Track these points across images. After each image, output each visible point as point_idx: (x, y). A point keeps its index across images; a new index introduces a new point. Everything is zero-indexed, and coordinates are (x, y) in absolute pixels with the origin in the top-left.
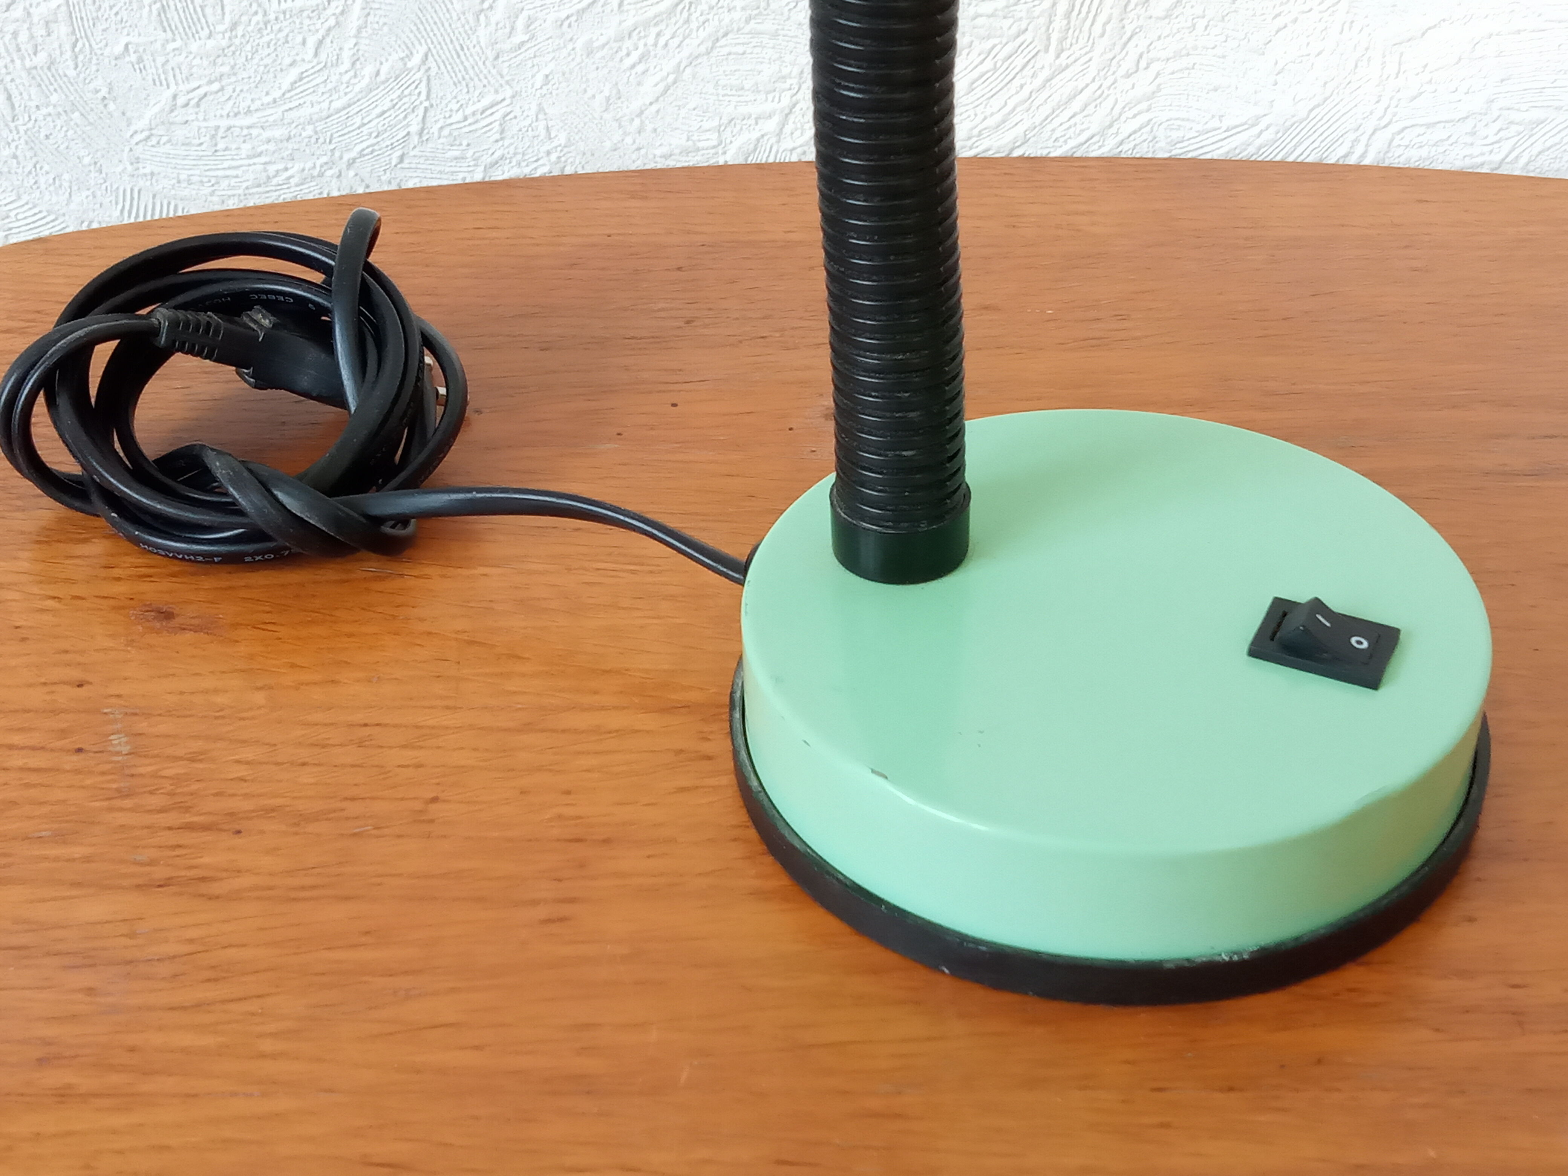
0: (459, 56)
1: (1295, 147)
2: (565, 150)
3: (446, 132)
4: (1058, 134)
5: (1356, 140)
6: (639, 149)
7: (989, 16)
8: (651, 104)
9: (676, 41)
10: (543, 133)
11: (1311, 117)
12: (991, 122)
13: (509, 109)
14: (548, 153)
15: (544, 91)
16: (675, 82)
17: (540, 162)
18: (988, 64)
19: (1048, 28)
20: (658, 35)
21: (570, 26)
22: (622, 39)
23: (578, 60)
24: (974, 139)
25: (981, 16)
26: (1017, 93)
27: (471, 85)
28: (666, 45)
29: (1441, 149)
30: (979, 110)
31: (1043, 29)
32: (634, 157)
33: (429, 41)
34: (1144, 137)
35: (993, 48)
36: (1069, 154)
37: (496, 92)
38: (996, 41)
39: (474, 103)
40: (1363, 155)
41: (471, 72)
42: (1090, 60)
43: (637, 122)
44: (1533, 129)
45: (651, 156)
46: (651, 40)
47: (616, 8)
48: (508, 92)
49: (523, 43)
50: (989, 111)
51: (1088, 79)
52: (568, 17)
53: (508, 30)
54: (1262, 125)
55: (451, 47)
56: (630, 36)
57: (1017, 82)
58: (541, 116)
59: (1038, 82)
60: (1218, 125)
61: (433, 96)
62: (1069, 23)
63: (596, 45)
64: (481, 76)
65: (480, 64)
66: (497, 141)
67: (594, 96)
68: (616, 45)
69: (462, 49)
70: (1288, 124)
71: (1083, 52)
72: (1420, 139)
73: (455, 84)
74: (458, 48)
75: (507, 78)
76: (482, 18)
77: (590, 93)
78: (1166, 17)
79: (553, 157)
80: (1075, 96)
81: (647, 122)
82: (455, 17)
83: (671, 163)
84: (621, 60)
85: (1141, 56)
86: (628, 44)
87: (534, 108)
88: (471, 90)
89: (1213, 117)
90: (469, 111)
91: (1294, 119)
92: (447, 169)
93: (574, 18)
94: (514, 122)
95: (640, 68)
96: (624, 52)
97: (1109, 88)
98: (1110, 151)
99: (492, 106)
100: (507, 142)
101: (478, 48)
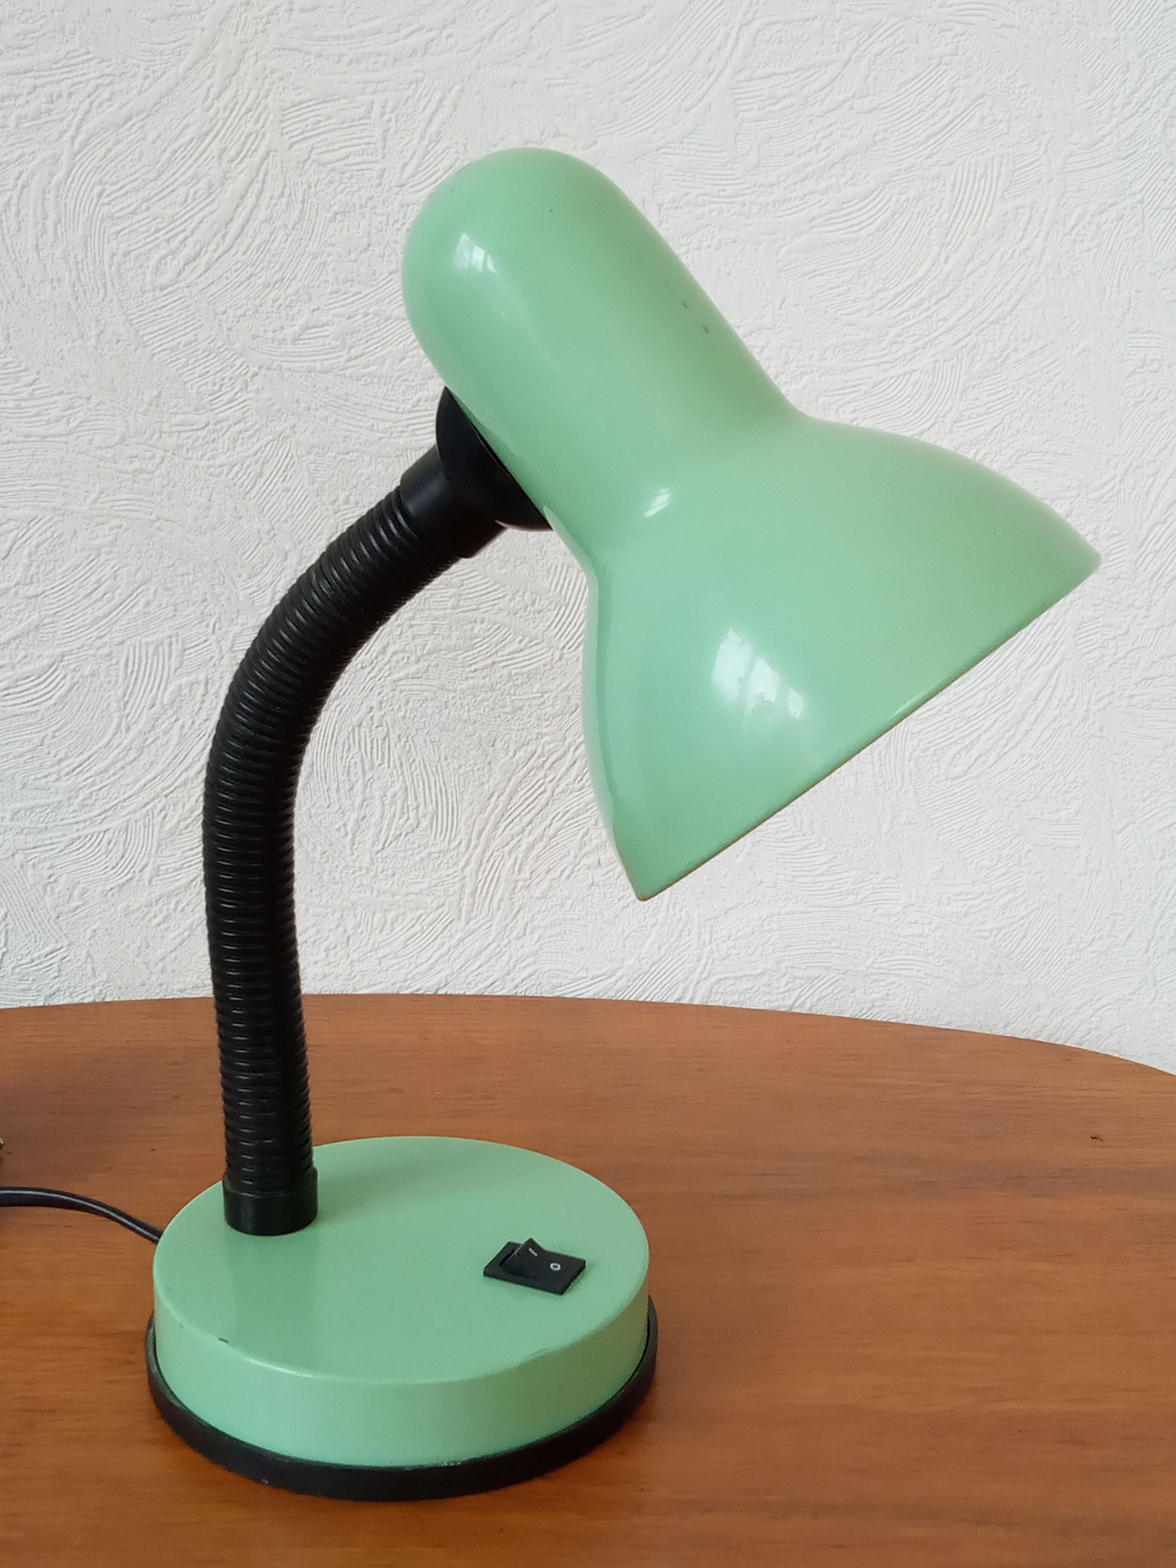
0: (30, 916)
1: (643, 992)
2: (106, 985)
3: (17, 970)
4: (470, 979)
5: (686, 989)
6: (161, 985)
7: (417, 894)
8: (171, 952)
9: (191, 907)
10: (90, 972)
11: (652, 970)
12: (422, 968)
13: (65, 954)
14: (93, 987)
15: (92, 941)
16: (189, 936)
17: (87, 994)
18: (417, 928)
19: (459, 903)
20: (177, 903)
21: (113, 895)
22: (151, 905)
23: (118, 919)
24: (409, 982)
25: (411, 893)
26: (439, 949)
27: (38, 936)
28: (183, 910)
29: (748, 996)
30: (411, 960)
31: (456, 904)
32: (157, 990)
33: (9, 904)
34: (533, 982)
35: (421, 916)
36: (480, 993)
37: (57, 941)
38: (423, 911)
39: (40, 950)
40: (693, 998)
41: (38, 927)
42: (491, 926)
43: (161, 965)
44: (811, 983)
45: (170, 990)
46: (172, 906)
47: (147, 882)
48: (66, 943)
49: (78, 907)
50: (419, 962)
51: (490, 939)
52: (111, 889)
53: (67, 898)
54: (618, 975)
55: (25, 909)
56: (157, 904)
57: (439, 941)
58: (89, 960)
59: (454, 941)
60: (585, 974)
61: (9, 944)
62: (474, 900)
63: (131, 909)
64: (46, 930)
65: (46, 921)
66: (55, 978)
67: (128, 946)
68: (146, 910)
69: (33, 910)
70: (635, 975)
71: (486, 920)
72: (731, 988)
73: (26, 936)
74: (30, 909)
75: (65, 932)
76: (49, 888)
77: (126, 943)
78: (543, 897)
79: (97, 990)
80: (481, 952)
81: (168, 965)
82: (29, 887)
83: (185, 995)
84: (150, 920)
85: (527, 924)
86: (155, 908)
87: (84, 952)
88: (38, 940)
89: (582, 969)
90: (35, 955)
91: (641, 971)
92: (17, 998)
93: (116, 890)
94: (69, 964)
95: (164, 926)
96: (152, 914)
97: (505, 947)
98: (509, 991)
99: (53, 952)
100: (63, 979)
101: (44, 910)
